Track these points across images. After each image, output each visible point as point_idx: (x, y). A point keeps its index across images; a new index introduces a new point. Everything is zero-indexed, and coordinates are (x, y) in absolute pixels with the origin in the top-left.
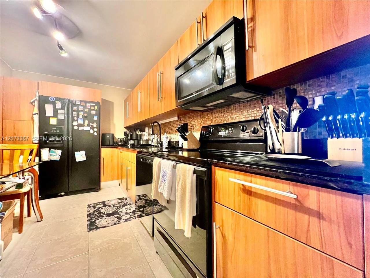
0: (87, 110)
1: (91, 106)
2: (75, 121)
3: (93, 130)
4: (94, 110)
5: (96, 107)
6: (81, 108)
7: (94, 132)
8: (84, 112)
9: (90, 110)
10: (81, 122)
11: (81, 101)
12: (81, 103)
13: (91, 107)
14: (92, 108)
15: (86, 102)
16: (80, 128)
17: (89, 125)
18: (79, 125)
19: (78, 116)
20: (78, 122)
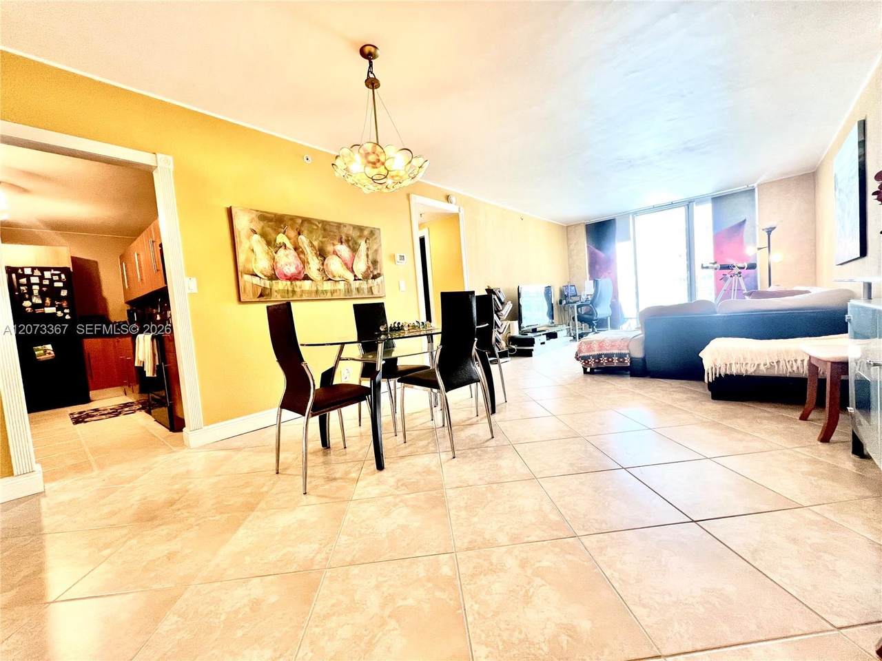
0: (46, 282)
1: (52, 275)
2: (26, 300)
3: (63, 312)
4: (60, 280)
5: (63, 276)
6: (34, 280)
7: (65, 314)
8: (41, 285)
9: (52, 281)
10: (37, 300)
11: (33, 269)
12: (33, 271)
13: (54, 277)
14: (56, 278)
15: (42, 269)
16: (39, 311)
17: (52, 305)
18: (34, 306)
19: (30, 292)
20: (31, 301)
